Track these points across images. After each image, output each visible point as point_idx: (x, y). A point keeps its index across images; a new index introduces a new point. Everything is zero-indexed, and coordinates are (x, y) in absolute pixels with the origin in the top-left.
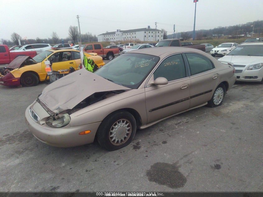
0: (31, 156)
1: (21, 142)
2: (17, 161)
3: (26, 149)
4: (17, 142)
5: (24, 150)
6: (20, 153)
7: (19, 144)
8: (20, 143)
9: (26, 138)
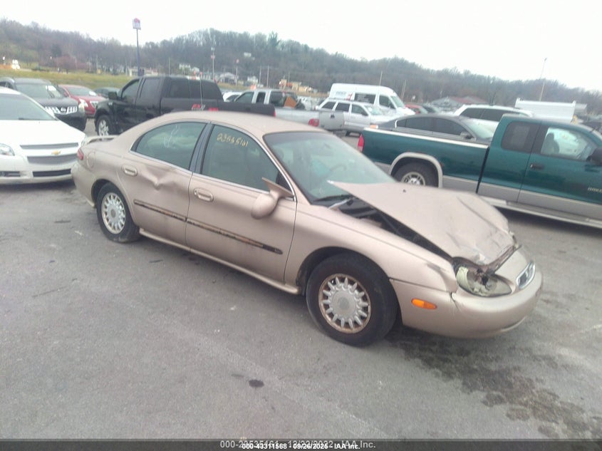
0: (537, 343)
1: (530, 380)
2: (564, 352)
3: (535, 358)
4: (538, 386)
5: (540, 361)
6: (550, 361)
7: (537, 379)
8: (534, 379)
9: (513, 381)
